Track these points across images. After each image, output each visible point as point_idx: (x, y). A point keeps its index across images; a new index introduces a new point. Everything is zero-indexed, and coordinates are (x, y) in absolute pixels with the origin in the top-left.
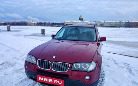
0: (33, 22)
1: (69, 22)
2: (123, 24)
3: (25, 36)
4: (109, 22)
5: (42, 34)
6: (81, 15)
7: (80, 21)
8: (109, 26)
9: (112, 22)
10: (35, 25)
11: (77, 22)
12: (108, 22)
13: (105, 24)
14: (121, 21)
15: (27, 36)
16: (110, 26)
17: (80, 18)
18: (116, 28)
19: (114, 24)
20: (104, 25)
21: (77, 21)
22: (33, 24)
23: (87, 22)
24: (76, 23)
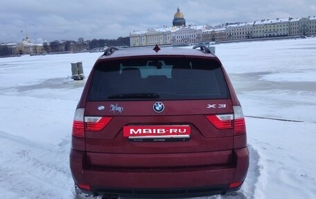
0: (29, 42)
1: (144, 32)
2: (312, 25)
3: (22, 89)
4: (269, 22)
5: (76, 79)
6: (178, 10)
7: (176, 29)
8: (270, 36)
9: (279, 21)
10: (36, 51)
11: (169, 33)
12: (265, 22)
13: (255, 30)
14: (304, 19)
15: (28, 91)
16: (274, 36)
17: (175, 19)
18: (293, 40)
19: (286, 27)
20: (255, 35)
21: (167, 29)
22: (31, 50)
23: (201, 30)
24: (164, 34)
